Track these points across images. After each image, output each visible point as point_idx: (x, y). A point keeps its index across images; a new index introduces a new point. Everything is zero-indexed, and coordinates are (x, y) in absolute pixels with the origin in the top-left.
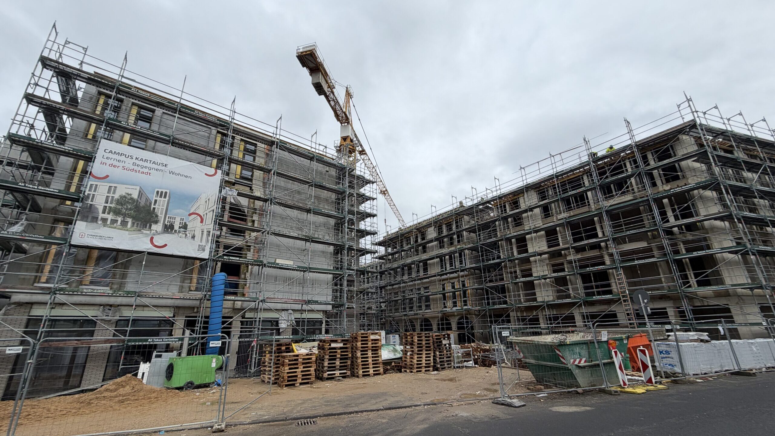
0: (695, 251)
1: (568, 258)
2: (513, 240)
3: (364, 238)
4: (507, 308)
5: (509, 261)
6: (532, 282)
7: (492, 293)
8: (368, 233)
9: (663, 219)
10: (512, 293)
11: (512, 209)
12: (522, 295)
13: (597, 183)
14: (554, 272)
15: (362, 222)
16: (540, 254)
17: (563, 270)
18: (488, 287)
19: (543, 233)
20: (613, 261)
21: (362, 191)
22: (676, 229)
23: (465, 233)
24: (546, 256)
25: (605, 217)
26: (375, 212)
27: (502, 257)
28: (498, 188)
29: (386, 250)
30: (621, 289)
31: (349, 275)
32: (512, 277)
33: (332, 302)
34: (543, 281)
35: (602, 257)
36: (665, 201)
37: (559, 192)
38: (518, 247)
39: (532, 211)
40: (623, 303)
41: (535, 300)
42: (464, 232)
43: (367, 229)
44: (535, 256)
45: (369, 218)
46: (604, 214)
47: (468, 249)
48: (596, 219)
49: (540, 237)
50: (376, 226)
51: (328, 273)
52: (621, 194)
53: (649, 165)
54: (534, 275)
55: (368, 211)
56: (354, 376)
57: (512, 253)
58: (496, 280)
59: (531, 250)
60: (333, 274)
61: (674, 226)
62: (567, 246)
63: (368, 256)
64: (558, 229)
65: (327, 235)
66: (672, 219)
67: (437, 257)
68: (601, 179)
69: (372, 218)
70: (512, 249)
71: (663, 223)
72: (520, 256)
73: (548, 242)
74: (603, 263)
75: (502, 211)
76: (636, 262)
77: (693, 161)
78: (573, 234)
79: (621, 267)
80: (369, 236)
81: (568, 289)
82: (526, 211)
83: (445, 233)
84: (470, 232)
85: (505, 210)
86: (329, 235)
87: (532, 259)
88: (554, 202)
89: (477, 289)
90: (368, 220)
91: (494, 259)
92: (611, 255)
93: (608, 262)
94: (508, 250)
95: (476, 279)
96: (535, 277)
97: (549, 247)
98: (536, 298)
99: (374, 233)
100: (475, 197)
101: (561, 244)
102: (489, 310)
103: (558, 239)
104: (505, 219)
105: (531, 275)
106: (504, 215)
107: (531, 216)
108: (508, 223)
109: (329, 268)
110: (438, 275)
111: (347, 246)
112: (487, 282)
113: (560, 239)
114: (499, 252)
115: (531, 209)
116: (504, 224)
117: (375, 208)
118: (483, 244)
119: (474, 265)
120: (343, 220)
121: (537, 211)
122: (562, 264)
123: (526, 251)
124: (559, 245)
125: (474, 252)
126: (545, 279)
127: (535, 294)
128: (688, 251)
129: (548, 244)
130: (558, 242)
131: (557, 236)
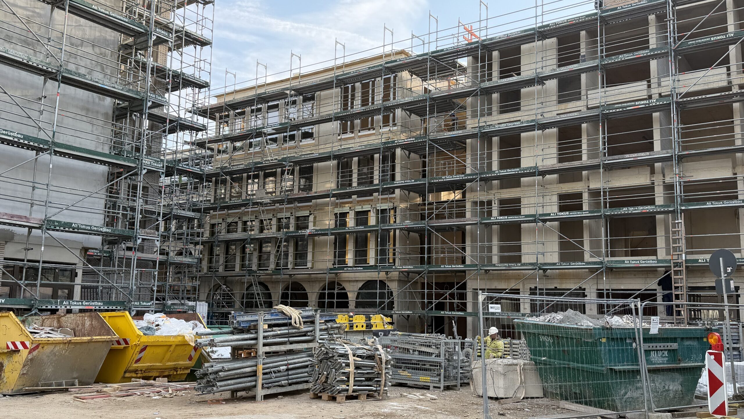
2: (495, 139)
4: (464, 273)
5: (482, 179)
6: (517, 226)
8: (188, 82)
10: (479, 244)
13: (673, 44)
14: (564, 209)
16: (543, 173)
17: (580, 208)
18: (431, 227)
19: (555, 130)
25: (673, 114)
26: (207, 35)
27: (468, 171)
31: (149, 171)
32: (482, 213)
35: (651, 188)
38: (501, 155)
39: (543, 83)
41: (518, 259)
42: (400, 110)
44: (532, 174)
47: (404, 147)
48: (656, 115)
49: (546, 137)
54: (524, 211)
57: (490, 165)
58: (450, 216)
59: (526, 162)
60: (109, 164)
62: (595, 162)
63: (184, 136)
64: (584, 126)
67: (335, 157)
68: (680, 38)
70: (490, 156)
72: (504, 172)
73: (560, 149)
74: (652, 202)
75: (483, 76)
79: (683, 211)
81: (582, 244)
82: (530, 82)
84: (411, 111)
85: (490, 75)
87: (524, 180)
88: (587, 70)
89: (409, 230)
91: (451, 173)
93: (659, 200)
94: (482, 159)
96: (526, 216)
97: (561, 160)
98: (521, 258)
101: (585, 157)
103: (581, 146)
104: (487, 92)
105: (518, 212)
106: (487, 84)
107: (539, 93)
108: (490, 103)
110: (334, 196)
113: (584, 146)
114: (465, 161)
115: (541, 80)
116: (482, 105)
118: (434, 140)
119: (413, 182)
120: (142, 39)
121: (552, 84)
122: (579, 195)
123: (517, 164)
124: (580, 158)
125: (412, 154)
126: (544, 221)
127: (519, 248)
129: (560, 154)
130: (581, 152)
131: (581, 141)
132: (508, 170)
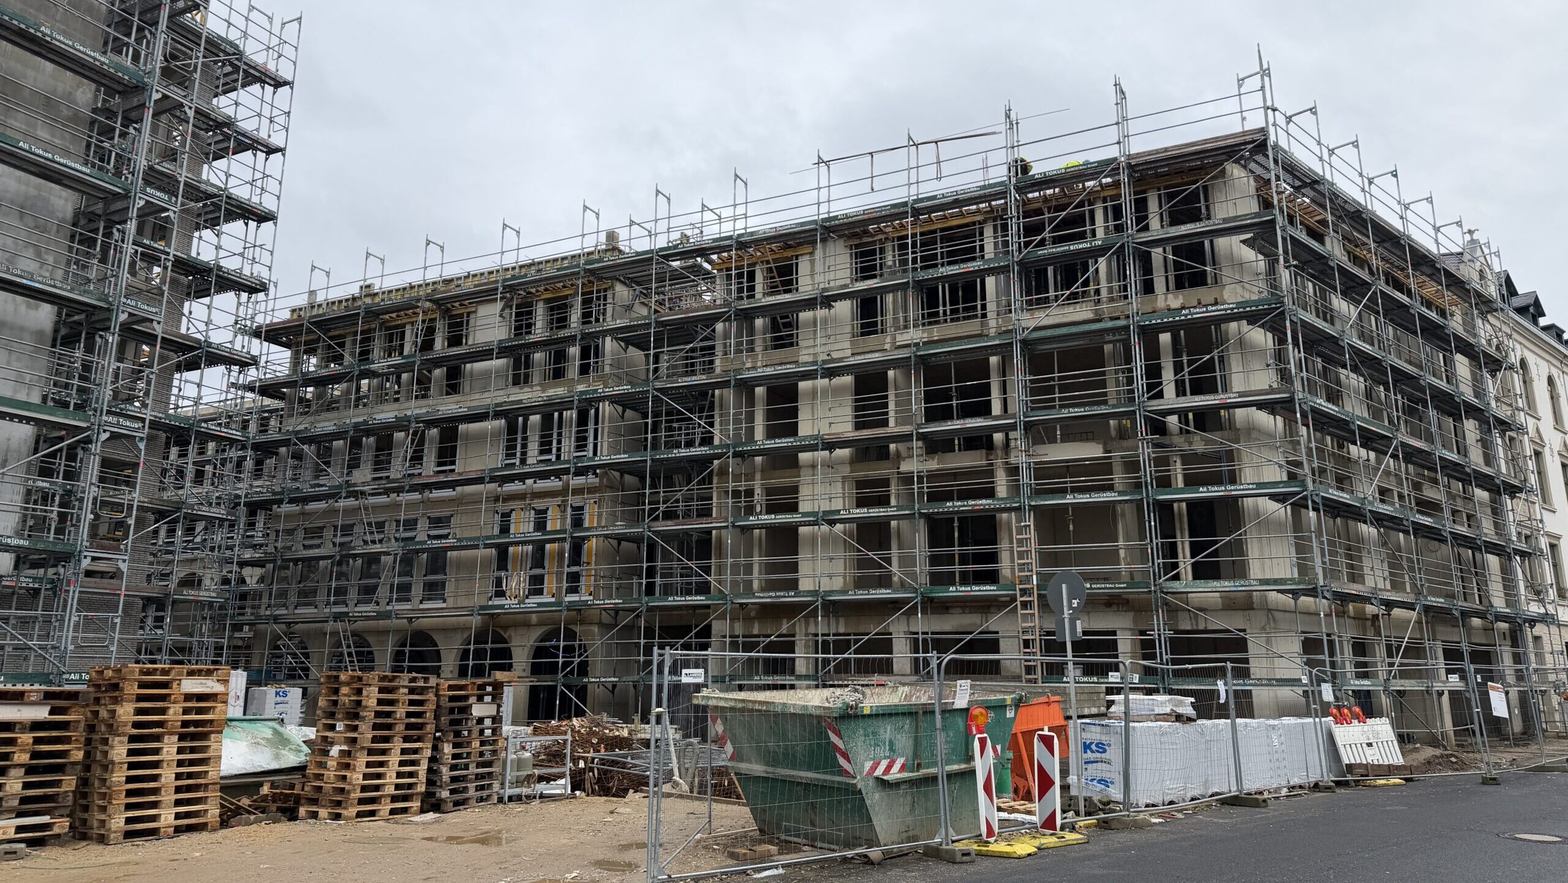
0: (1203, 484)
1: (905, 467)
2: (760, 391)
3: (206, 300)
4: (708, 607)
5: (736, 455)
6: (791, 531)
7: (667, 556)
8: (228, 283)
9: (1150, 388)
10: (730, 560)
11: (773, 290)
12: (756, 569)
13: (1016, 254)
14: (861, 503)
15: (207, 234)
16: (830, 446)
17: (884, 501)
18: (654, 532)
19: (848, 379)
20: (1015, 489)
21: (224, 104)
22: (1173, 420)
23: (609, 344)
24: (844, 453)
25: (1017, 359)
26: (269, 203)
27: (716, 442)
28: (740, 210)
29: (296, 362)
30: (1020, 570)
31: (114, 436)
32: (737, 509)
33: (15, 542)
34: (825, 528)
35: (990, 473)
36: (1165, 338)
37: (914, 260)
38: (770, 415)
39: (830, 307)
40: (1020, 612)
41: (793, 585)
42: (608, 339)
43: (223, 263)
44: (813, 448)
45: (240, 223)
46: (1017, 351)
47: (614, 400)
48: (994, 360)
49: (838, 391)
50: (266, 258)
51: (12, 417)
52: (1068, 298)
53: (1146, 228)
54: (804, 507)
55: (242, 193)
56: (84, 837)
57: (751, 431)
58: (687, 514)
59: (805, 429)
60: (38, 422)
61: (1171, 412)
62: (906, 429)
63: (215, 377)
64: (891, 373)
65: (30, 253)
66: (1169, 390)
67: (498, 415)
68: (1027, 244)
69: (252, 224)
70: (751, 418)
71: (1149, 398)
72: (771, 444)
73: (857, 408)
74: (990, 493)
75: (740, 290)
76: (1069, 499)
77: (1244, 242)
78: (929, 397)
79: (1032, 508)
80: (230, 296)
81: (888, 561)
82: (810, 304)
83: (540, 330)
84: (628, 342)
85: (752, 289)
86: (38, 254)
87: (803, 456)
88: (893, 289)
89: (620, 538)
90: (236, 227)
91: (690, 444)
92: (1013, 471)
93: (1002, 491)
94: (737, 421)
95: (623, 504)
96: (804, 514)
97: (858, 426)
98: (796, 581)
99: (255, 288)
100: (662, 226)
101: (892, 422)
102: (650, 609)
103: (886, 405)
104: (746, 317)
105: (793, 508)
106: (745, 304)
107: (825, 321)
108: (751, 331)
109: (22, 397)
110: (493, 479)
111: (123, 317)
112: (656, 519)
113: (892, 406)
114: (712, 425)
115: (828, 301)
116: (739, 334)
117: (272, 186)
118: (661, 390)
119: (623, 457)
120: (119, 205)
121: (844, 309)
122: (885, 482)
123: (793, 430)
124: (885, 423)
125: (629, 413)
126: (832, 523)
127: (794, 567)
128: (1192, 481)
129: (857, 417)
130: (887, 413)
131: (886, 397)
132: (777, 441)
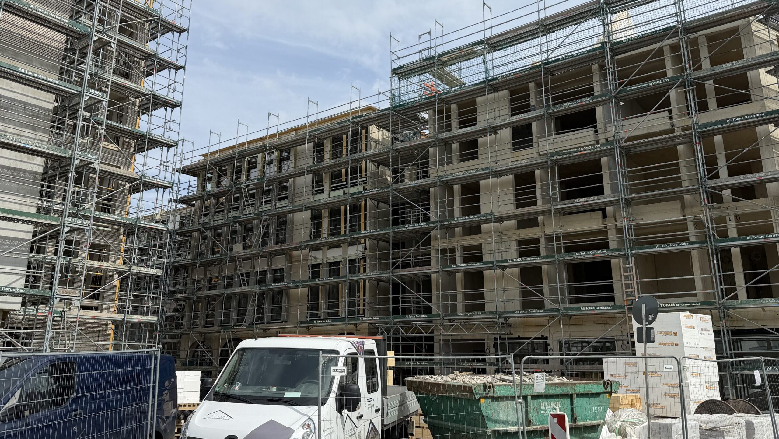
0: (749, 235)
1: (548, 231)
2: (457, 188)
4: (429, 322)
5: (442, 227)
6: (479, 273)
7: (404, 291)
8: (156, 143)
10: (442, 292)
11: (462, 125)
12: (459, 297)
14: (522, 254)
16: (500, 220)
17: (537, 253)
18: (396, 277)
19: (510, 177)
20: (621, 241)
22: (727, 193)
24: (510, 223)
25: (618, 158)
27: (431, 220)
30: (627, 296)
34: (499, 271)
35: (604, 232)
36: (718, 139)
37: (547, 100)
38: (463, 202)
39: (496, 133)
42: (367, 162)
44: (490, 221)
46: (617, 153)
47: (370, 197)
48: (604, 160)
49: (503, 185)
54: (485, 258)
57: (452, 213)
58: (416, 264)
59: (485, 209)
62: (548, 207)
64: (537, 172)
68: (620, 84)
70: (451, 204)
71: (709, 179)
72: (464, 220)
73: (517, 195)
74: (606, 246)
75: (442, 127)
76: (659, 249)
78: (561, 185)
79: (633, 255)
80: (157, 150)
81: (541, 292)
82: (483, 132)
83: (327, 160)
84: (379, 163)
85: (449, 125)
87: (484, 227)
88: (536, 118)
89: (377, 280)
91: (416, 222)
92: (620, 231)
93: (613, 244)
94: (443, 206)
95: (378, 259)
96: (485, 263)
97: (518, 206)
98: (483, 305)
99: (171, 145)
101: (539, 202)
102: (395, 324)
103: (535, 192)
104: (446, 143)
105: (479, 259)
106: (445, 135)
107: (492, 142)
108: (449, 151)
112: (397, 267)
113: (539, 192)
114: (428, 209)
115: (494, 130)
116: (441, 154)
118: (397, 190)
121: (506, 134)
122: (536, 241)
123: (477, 210)
124: (535, 204)
125: (381, 204)
126: (503, 268)
127: (482, 296)
129: (517, 200)
130: (536, 197)
131: (535, 187)
132: (467, 217)
